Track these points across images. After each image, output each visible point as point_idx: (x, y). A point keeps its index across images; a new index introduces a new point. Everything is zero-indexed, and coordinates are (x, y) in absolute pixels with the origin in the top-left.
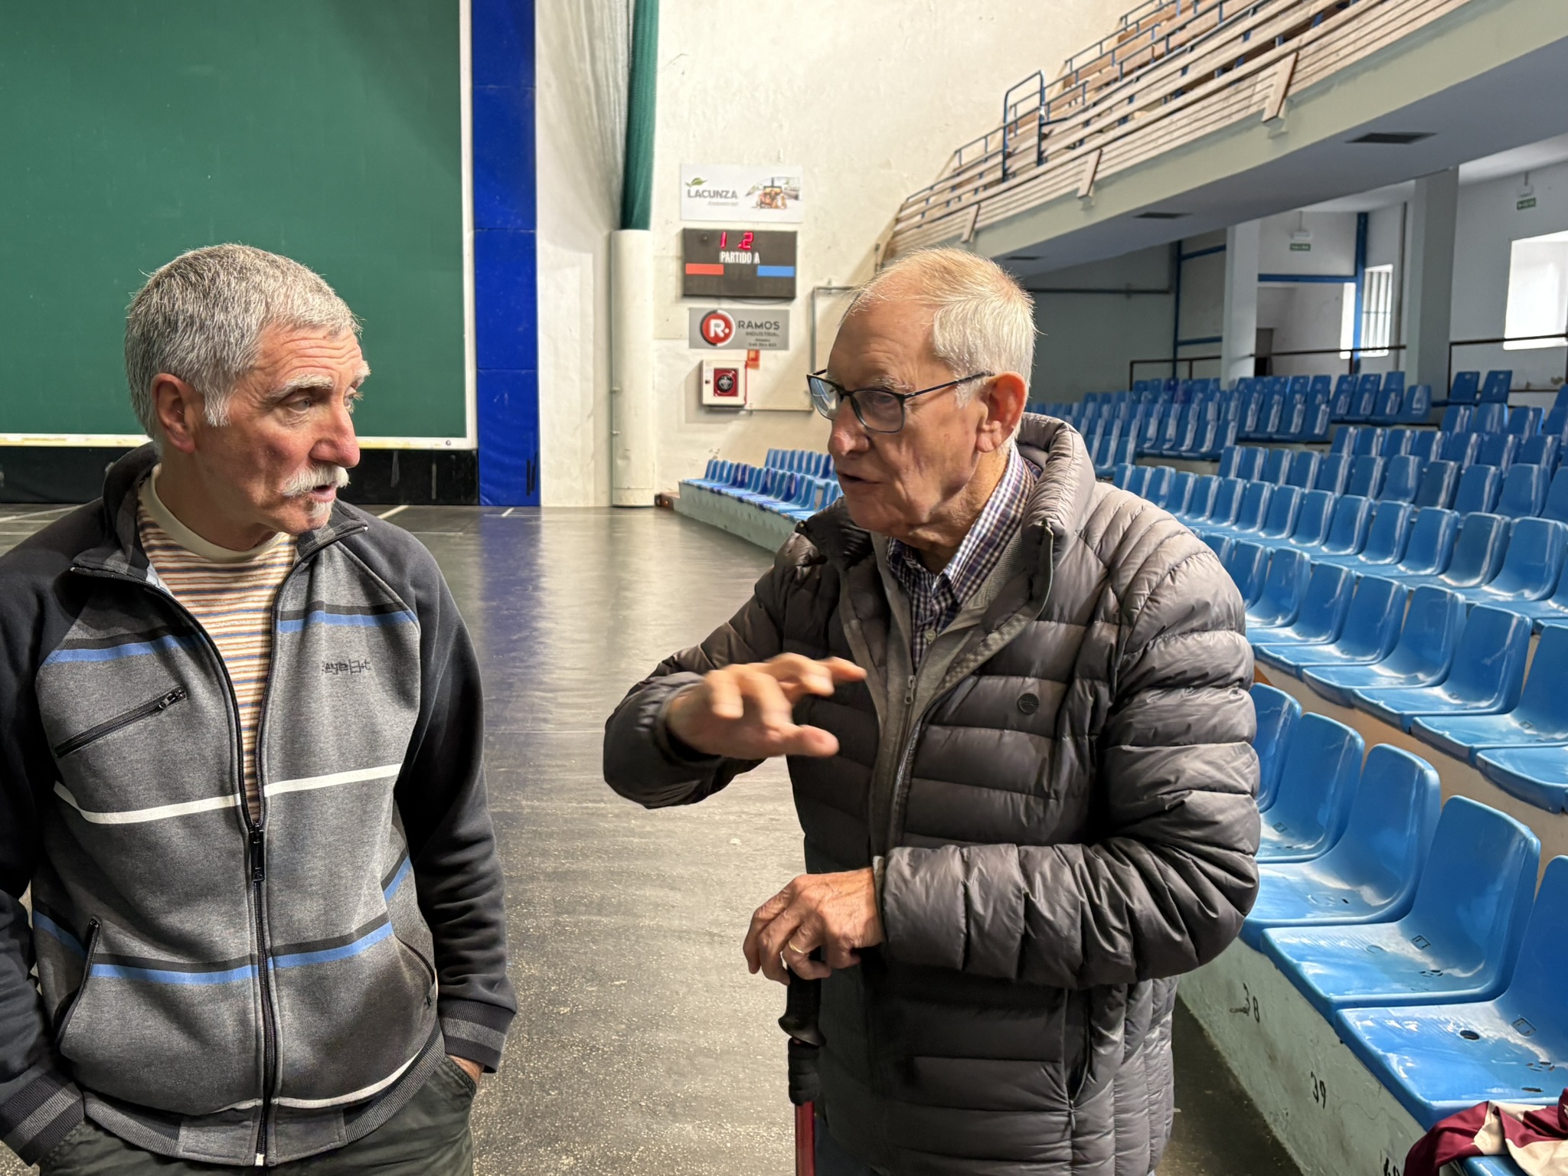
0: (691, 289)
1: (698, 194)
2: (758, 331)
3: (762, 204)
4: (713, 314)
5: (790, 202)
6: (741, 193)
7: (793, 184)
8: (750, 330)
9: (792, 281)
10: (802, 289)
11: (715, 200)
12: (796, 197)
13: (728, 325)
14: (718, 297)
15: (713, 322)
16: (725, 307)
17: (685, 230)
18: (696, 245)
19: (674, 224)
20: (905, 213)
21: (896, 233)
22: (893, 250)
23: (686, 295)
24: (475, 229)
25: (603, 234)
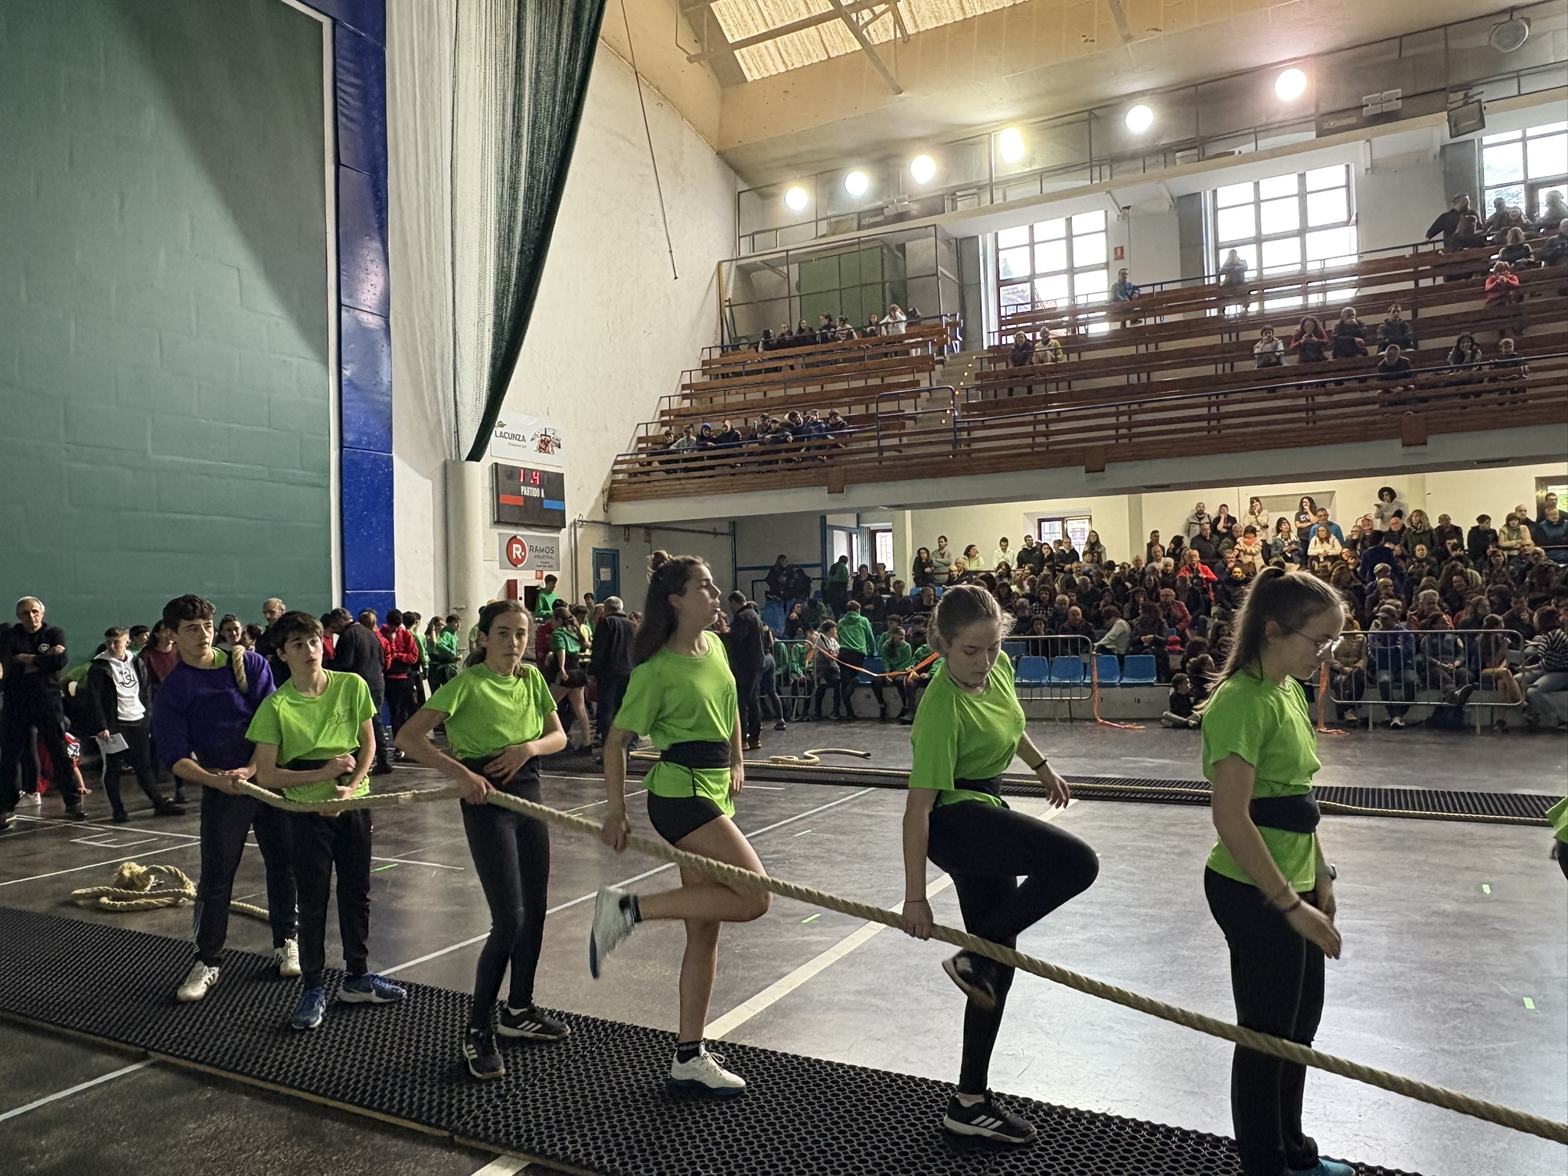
0: (500, 518)
1: (502, 435)
2: (541, 554)
3: (540, 449)
4: (514, 539)
5: (556, 449)
6: (528, 439)
7: (558, 436)
8: (537, 553)
9: (563, 512)
10: (569, 521)
11: (511, 441)
12: (559, 446)
13: (524, 549)
14: (516, 525)
15: (515, 546)
16: (521, 533)
17: (496, 464)
18: (505, 477)
19: (487, 460)
20: (617, 467)
21: (613, 482)
22: (613, 494)
23: (498, 522)
24: (341, 447)
25: (440, 462)
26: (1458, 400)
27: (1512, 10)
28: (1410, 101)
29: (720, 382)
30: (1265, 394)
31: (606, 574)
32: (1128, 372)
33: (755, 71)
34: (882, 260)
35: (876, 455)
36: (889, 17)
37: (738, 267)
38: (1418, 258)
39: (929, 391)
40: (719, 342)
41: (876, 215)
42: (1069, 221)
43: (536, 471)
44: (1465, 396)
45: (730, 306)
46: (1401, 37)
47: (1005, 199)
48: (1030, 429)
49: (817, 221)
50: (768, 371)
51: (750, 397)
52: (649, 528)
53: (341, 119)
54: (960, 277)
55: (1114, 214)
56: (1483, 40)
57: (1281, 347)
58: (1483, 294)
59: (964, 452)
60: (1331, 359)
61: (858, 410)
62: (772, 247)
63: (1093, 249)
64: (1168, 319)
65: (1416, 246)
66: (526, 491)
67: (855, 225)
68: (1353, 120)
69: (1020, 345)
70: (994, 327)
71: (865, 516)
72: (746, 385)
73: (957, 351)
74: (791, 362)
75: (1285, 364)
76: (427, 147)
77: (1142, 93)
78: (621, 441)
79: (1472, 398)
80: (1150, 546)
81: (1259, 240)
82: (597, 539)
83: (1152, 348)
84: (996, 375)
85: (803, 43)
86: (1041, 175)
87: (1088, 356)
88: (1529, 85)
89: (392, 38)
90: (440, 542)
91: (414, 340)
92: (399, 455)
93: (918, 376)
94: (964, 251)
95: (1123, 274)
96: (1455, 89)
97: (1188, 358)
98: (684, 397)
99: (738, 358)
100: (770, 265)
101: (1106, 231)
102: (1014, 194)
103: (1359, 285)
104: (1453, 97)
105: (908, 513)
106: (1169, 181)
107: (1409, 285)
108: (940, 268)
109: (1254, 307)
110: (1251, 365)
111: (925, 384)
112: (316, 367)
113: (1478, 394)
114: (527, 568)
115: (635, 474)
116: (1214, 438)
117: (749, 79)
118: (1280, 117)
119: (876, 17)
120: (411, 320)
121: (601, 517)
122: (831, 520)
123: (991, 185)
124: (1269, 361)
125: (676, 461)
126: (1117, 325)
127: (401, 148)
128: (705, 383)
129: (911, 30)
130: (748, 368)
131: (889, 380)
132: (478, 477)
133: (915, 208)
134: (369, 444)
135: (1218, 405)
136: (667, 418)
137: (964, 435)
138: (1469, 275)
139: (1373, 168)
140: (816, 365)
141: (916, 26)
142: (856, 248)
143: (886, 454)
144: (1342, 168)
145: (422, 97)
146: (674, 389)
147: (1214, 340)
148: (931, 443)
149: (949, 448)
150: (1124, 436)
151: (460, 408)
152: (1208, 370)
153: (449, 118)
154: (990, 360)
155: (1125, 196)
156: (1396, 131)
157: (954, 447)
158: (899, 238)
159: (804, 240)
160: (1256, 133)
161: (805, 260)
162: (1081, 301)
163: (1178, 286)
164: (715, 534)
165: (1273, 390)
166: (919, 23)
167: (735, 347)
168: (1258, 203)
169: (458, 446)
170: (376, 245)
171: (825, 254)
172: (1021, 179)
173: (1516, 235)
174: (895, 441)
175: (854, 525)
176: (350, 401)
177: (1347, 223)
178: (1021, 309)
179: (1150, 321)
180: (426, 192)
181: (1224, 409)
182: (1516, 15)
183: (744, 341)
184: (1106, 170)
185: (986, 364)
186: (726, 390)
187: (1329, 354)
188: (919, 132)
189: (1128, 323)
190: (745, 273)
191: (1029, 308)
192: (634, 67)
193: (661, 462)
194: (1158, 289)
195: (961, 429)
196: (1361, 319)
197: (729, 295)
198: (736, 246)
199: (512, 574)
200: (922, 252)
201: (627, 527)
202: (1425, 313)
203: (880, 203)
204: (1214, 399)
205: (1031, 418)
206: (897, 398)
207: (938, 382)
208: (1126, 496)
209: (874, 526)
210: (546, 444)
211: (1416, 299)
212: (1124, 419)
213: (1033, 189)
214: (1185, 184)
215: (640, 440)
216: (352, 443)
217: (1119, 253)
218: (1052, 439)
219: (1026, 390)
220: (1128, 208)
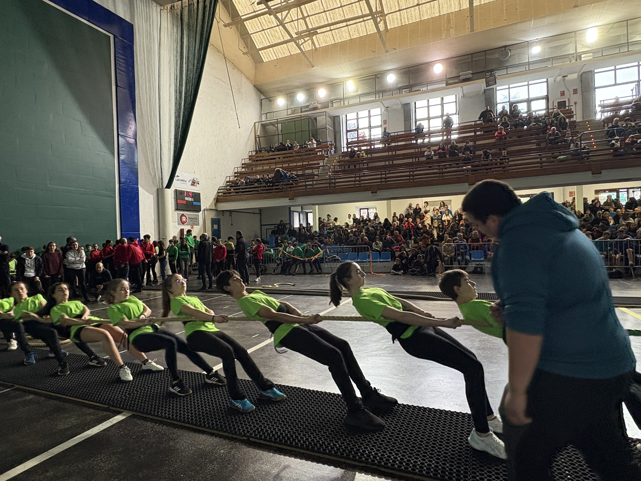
0: (178, 208)
1: (178, 180)
2: (194, 220)
3: (192, 185)
4: (183, 215)
5: (197, 185)
6: (187, 181)
7: (198, 180)
8: (191, 219)
9: (200, 206)
10: (202, 209)
11: (182, 182)
12: (199, 184)
13: (186, 219)
14: (184, 210)
15: (183, 217)
16: (185, 213)
17: (176, 190)
18: (179, 194)
19: (173, 188)
20: (219, 191)
21: (218, 196)
22: (218, 200)
23: (177, 209)
24: (120, 183)
25: (156, 189)
26: (485, 171)
27: (505, 46)
28: (473, 75)
29: (254, 163)
30: (428, 168)
31: (216, 227)
32: (385, 161)
33: (266, 59)
34: (309, 123)
35: (304, 187)
36: (310, 41)
37: (261, 124)
38: (476, 125)
39: (323, 166)
40: (255, 150)
41: (307, 108)
42: (369, 111)
43: (190, 192)
44: (487, 169)
45: (259, 137)
46: (472, 54)
47: (348, 103)
48: (354, 179)
49: (287, 109)
50: (271, 159)
51: (265, 168)
52: (230, 211)
53: (117, 70)
54: (334, 129)
55: (383, 109)
56: (497, 56)
57: (433, 153)
58: (494, 137)
59: (333, 187)
60: (448, 157)
61: (300, 173)
62: (273, 118)
63: (377, 121)
64: (399, 144)
65: (476, 121)
66: (186, 199)
67: (300, 111)
68: (456, 81)
69: (352, 151)
70: (345, 146)
71: (304, 207)
72: (263, 164)
73: (333, 153)
74: (279, 156)
75: (434, 159)
76: (149, 81)
77: (392, 70)
78: (221, 182)
79: (489, 170)
80: (393, 217)
81: (429, 119)
82: (212, 215)
83: (394, 153)
84: (344, 161)
85: (282, 50)
86: (360, 96)
87: (374, 155)
88: (510, 71)
89: (136, 42)
90: (156, 216)
91: (146, 148)
92: (141, 187)
93: (319, 162)
94: (335, 120)
95: (385, 129)
96: (488, 71)
97: (405, 156)
98: (243, 168)
99: (261, 155)
100: (272, 124)
101: (381, 115)
102: (351, 102)
103: (459, 133)
104: (487, 74)
105: (317, 206)
106: (400, 99)
107: (473, 134)
108: (327, 126)
109: (426, 140)
110: (424, 159)
111: (321, 164)
112: (109, 156)
113: (491, 169)
114: (188, 225)
115: (226, 193)
116: (411, 182)
117: (265, 61)
118: (435, 79)
119: (305, 42)
120: (145, 140)
121: (214, 208)
122: (292, 209)
123: (344, 99)
124: (429, 157)
125: (239, 189)
126: (384, 145)
127: (140, 82)
128: (250, 163)
129: (317, 46)
130: (264, 158)
131: (310, 163)
132: (170, 194)
133: (319, 106)
134: (130, 182)
135: (413, 172)
136: (237, 175)
137: (333, 181)
138: (492, 131)
139: (464, 96)
140: (287, 157)
141: (319, 45)
142: (300, 119)
143: (308, 187)
144: (454, 96)
145: (148, 64)
146: (239, 165)
147: (413, 151)
148: (322, 184)
149: (328, 185)
150: (383, 182)
151: (163, 170)
152: (410, 160)
153: (158, 71)
154: (343, 156)
155: (387, 103)
156: (470, 84)
157: (330, 184)
158: (315, 115)
159: (284, 115)
160: (427, 84)
161: (283, 123)
162: (372, 137)
163: (403, 133)
164: (254, 213)
165: (430, 167)
166: (320, 44)
167: (260, 151)
168: (428, 107)
169: (162, 184)
170: (132, 114)
171: (290, 121)
172: (354, 97)
173: (505, 119)
174: (311, 183)
175: (301, 211)
176: (123, 168)
177: (456, 114)
178: (353, 140)
179: (393, 144)
180: (150, 97)
181: (415, 173)
182: (507, 48)
183: (263, 149)
184: (381, 95)
185: (341, 157)
186: (256, 165)
187: (448, 156)
188: (320, 81)
189: (387, 145)
190: (264, 126)
191: (356, 139)
192: (224, 55)
193: (234, 189)
194: (396, 134)
195: (332, 179)
196: (458, 145)
197: (258, 134)
198: (261, 117)
199: (182, 227)
200: (322, 121)
201: (223, 211)
202: (478, 143)
203: (308, 104)
204: (412, 170)
205: (354, 175)
206: (312, 168)
207: (326, 163)
208: (386, 201)
209: (307, 211)
210: (194, 183)
211: (475, 138)
212: (383, 176)
213: (357, 101)
214: (405, 100)
215: (227, 182)
216: (124, 182)
217: (385, 122)
218: (362, 182)
219: (354, 166)
220: (388, 107)
